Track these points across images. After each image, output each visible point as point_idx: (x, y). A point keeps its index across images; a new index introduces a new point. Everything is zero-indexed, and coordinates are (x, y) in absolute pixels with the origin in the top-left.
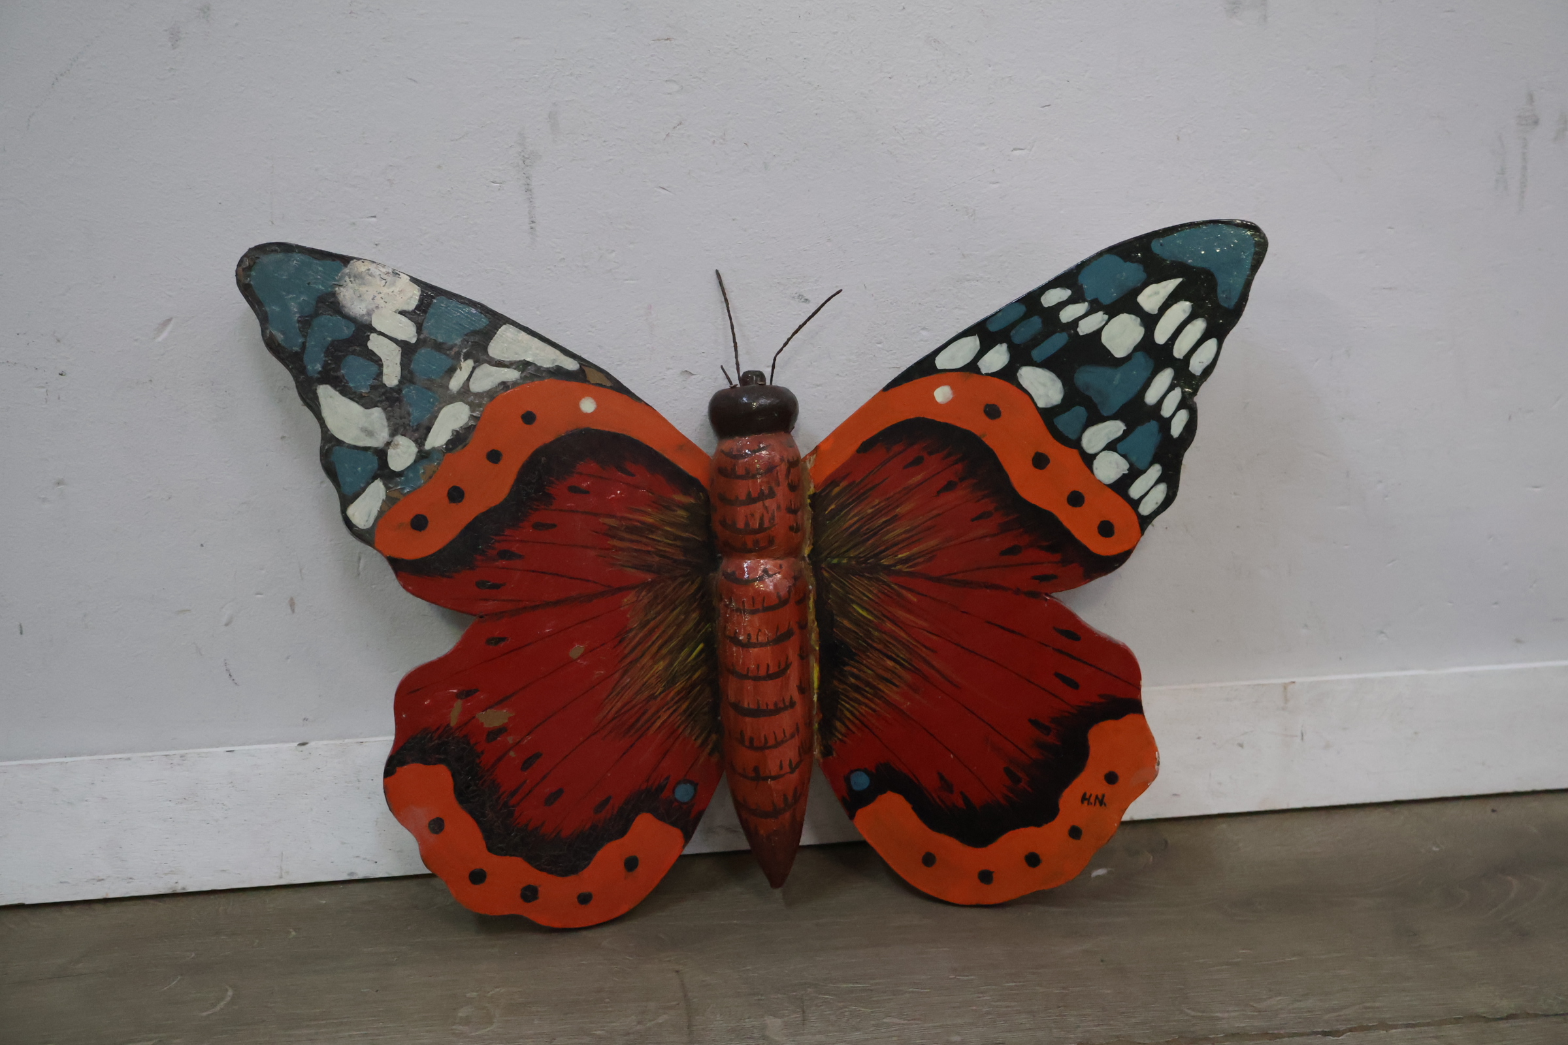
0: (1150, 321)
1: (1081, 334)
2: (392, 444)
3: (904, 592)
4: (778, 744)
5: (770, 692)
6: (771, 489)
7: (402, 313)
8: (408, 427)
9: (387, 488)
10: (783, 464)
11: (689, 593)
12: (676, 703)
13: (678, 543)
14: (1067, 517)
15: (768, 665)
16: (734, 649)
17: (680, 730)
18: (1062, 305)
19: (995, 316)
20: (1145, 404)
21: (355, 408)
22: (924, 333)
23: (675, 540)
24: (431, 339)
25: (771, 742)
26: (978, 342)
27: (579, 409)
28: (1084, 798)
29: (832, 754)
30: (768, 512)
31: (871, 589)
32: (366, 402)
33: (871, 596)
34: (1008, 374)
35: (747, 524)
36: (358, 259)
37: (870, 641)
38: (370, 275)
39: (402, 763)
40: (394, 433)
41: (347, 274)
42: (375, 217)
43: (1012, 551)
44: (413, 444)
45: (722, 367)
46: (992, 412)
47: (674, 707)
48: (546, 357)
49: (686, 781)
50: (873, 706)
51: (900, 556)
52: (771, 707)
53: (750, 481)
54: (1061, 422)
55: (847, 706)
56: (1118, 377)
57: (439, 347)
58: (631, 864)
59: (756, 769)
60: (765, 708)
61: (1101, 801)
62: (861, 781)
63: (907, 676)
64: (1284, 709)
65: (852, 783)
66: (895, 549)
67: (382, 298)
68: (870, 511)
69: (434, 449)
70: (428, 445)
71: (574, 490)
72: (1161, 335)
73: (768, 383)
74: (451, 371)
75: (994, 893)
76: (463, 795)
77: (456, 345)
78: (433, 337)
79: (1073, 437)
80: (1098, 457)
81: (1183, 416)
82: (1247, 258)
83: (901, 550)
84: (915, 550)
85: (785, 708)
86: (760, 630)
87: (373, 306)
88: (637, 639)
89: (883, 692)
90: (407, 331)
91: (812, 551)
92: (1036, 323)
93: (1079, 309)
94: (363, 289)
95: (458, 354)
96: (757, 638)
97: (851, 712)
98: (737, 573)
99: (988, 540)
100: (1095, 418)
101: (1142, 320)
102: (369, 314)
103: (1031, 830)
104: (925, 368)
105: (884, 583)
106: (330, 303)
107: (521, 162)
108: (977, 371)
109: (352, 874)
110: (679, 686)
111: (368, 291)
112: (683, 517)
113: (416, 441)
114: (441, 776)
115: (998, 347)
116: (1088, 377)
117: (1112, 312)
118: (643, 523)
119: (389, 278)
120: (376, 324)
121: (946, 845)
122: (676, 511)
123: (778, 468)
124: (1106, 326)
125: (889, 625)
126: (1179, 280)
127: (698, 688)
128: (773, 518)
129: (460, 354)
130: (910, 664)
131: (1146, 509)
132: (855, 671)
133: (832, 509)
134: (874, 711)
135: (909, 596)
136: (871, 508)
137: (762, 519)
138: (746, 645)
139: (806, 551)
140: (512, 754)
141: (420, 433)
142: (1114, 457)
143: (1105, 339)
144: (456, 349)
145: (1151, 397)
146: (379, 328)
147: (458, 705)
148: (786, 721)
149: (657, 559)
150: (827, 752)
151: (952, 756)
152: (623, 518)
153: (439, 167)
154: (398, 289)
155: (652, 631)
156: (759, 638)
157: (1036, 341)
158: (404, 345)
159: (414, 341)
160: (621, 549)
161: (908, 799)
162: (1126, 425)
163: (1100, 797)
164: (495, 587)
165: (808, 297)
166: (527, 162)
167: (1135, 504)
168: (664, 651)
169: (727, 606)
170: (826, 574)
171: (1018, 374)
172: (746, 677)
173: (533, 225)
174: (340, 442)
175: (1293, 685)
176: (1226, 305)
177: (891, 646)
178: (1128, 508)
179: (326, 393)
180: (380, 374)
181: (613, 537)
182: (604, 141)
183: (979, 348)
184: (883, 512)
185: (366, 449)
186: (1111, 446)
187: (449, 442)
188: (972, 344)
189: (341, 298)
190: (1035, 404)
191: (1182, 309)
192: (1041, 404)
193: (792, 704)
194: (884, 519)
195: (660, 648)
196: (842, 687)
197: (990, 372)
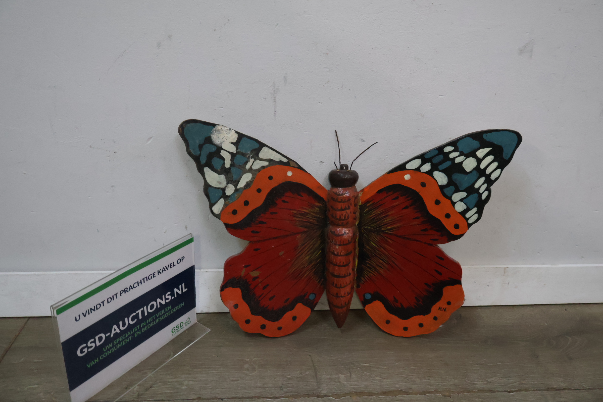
0: (479, 161)
1: (456, 162)
2: (227, 187)
3: (388, 239)
4: (345, 286)
5: (343, 271)
6: (349, 206)
7: (232, 143)
8: (232, 181)
9: (225, 201)
10: (353, 198)
11: (318, 235)
12: (311, 269)
13: (315, 219)
14: (445, 222)
15: (343, 263)
16: (333, 256)
17: (312, 278)
18: (451, 152)
19: (427, 153)
20: (474, 188)
21: (216, 175)
22: (402, 153)
23: (314, 218)
24: (241, 152)
25: (343, 286)
26: (421, 161)
27: (286, 175)
28: (440, 308)
29: (359, 287)
30: (347, 214)
31: (377, 237)
32: (219, 173)
33: (376, 239)
34: (430, 173)
35: (340, 217)
36: (219, 125)
37: (375, 254)
38: (222, 130)
39: (226, 287)
40: (227, 183)
41: (214, 130)
42: (222, 107)
43: (425, 230)
44: (234, 187)
45: (334, 162)
46: (423, 185)
47: (311, 271)
48: (277, 157)
49: (313, 293)
50: (375, 274)
51: (388, 228)
52: (343, 275)
53: (342, 203)
54: (446, 191)
55: (366, 273)
56: (466, 178)
57: (243, 155)
58: (294, 318)
59: (337, 294)
60: (341, 275)
61: (445, 310)
62: (368, 296)
63: (386, 266)
64: (504, 275)
65: (365, 297)
66: (387, 225)
67: (225, 138)
68: (379, 212)
69: (240, 188)
70: (238, 187)
71: (284, 201)
72: (482, 166)
73: (349, 169)
74: (247, 162)
75: (407, 334)
76: (245, 297)
77: (248, 154)
78: (241, 151)
79: (449, 196)
80: (457, 203)
81: (486, 193)
82: (515, 144)
83: (388, 226)
84: (393, 227)
85: (348, 276)
86: (341, 251)
87: (223, 141)
88: (301, 249)
89: (378, 270)
90: (233, 149)
91: (359, 224)
92: (441, 157)
93: (457, 154)
94: (220, 135)
95: (249, 157)
96: (341, 253)
97: (367, 275)
98: (335, 232)
99: (417, 226)
100: (457, 190)
101: (477, 160)
102: (221, 143)
103: (421, 317)
104: (402, 168)
105: (382, 236)
106: (209, 140)
107: (273, 92)
108: (420, 171)
109: (202, 311)
110: (313, 264)
111: (221, 136)
112: (317, 210)
113: (234, 186)
114: (238, 291)
115: (427, 164)
116: (457, 177)
117: (467, 156)
118: (304, 212)
119: (228, 131)
120: (223, 147)
121: (393, 318)
122: (316, 208)
123: (352, 200)
124: (464, 161)
125: (382, 249)
126: (491, 148)
127: (319, 265)
128: (349, 216)
129: (250, 157)
130: (388, 262)
131: (470, 221)
132: (370, 262)
133: (367, 211)
134: (375, 275)
135: (390, 241)
136: (380, 212)
137: (345, 216)
138: (337, 255)
139: (357, 223)
140: (260, 285)
141: (236, 183)
142: (462, 204)
143: (464, 165)
144: (248, 155)
145: (477, 186)
146: (224, 148)
147: (244, 270)
148: (348, 280)
149: (308, 224)
150: (358, 286)
151: (398, 292)
152: (298, 211)
153: (246, 92)
154: (231, 135)
155: (306, 246)
156: (341, 254)
157: (441, 163)
158: (231, 154)
159: (235, 152)
160: (298, 221)
161: (383, 303)
162: (467, 194)
163: (445, 308)
164: (257, 232)
165: (364, 140)
166: (275, 92)
167: (467, 219)
168: (309, 253)
169: (331, 242)
170: (363, 231)
171: (433, 173)
172: (336, 265)
173: (275, 113)
174: (210, 186)
175: (508, 268)
176: (505, 158)
177: (382, 256)
178: (465, 221)
179: (207, 170)
180: (224, 163)
181: (295, 217)
182: (302, 87)
183: (421, 163)
184: (384, 213)
185: (219, 188)
186: (461, 200)
187: (245, 186)
188: (418, 162)
189: (212, 138)
190: (438, 184)
191: (491, 158)
192: (440, 184)
193: (350, 274)
194: (384, 216)
195: (307, 252)
196: (364, 267)
197: (424, 172)
